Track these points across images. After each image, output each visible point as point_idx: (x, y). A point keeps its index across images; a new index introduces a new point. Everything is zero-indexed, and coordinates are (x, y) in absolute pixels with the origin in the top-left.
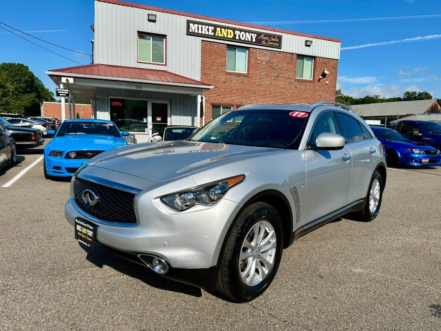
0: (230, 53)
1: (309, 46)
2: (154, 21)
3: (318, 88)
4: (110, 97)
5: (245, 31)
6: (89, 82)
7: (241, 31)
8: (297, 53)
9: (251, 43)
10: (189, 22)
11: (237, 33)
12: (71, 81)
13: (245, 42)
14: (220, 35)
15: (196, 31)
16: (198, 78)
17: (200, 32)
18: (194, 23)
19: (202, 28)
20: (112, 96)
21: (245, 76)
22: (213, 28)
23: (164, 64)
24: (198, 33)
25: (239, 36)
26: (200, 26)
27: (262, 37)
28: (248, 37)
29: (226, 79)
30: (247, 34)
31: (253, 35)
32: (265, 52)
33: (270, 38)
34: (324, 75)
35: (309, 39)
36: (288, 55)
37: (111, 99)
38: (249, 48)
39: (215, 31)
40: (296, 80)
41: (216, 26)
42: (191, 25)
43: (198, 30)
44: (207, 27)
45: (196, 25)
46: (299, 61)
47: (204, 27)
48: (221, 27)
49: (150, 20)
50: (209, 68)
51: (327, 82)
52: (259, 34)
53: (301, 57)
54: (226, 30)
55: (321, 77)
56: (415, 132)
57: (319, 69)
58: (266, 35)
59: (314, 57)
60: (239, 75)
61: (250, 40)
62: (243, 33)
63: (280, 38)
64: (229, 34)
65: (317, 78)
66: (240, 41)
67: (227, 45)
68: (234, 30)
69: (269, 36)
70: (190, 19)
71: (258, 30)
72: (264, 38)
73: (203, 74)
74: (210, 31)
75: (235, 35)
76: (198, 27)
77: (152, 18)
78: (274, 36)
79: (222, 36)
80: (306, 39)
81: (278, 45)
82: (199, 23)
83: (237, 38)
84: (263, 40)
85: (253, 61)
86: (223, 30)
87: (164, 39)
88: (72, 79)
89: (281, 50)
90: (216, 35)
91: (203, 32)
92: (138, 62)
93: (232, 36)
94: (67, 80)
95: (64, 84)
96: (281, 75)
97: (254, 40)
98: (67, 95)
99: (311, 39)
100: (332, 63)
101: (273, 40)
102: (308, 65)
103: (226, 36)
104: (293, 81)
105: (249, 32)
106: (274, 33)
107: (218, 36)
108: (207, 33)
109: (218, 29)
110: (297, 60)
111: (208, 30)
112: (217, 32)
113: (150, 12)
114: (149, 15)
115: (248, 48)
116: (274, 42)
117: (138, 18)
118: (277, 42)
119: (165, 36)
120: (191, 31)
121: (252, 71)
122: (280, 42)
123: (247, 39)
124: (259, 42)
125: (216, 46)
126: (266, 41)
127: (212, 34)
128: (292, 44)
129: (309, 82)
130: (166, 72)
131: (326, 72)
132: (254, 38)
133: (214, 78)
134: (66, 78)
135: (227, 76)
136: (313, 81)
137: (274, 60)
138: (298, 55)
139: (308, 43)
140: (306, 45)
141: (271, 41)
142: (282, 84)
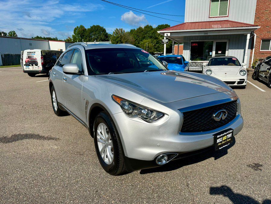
4: (191, 41)
6: (178, 34)
12: (169, 34)
16: (252, 23)
20: (192, 40)
23: (227, 15)
37: (192, 42)
50: (263, 13)
73: (257, 17)
88: (170, 33)
92: (209, 17)
94: (167, 34)
95: (166, 37)
98: (167, 42)
130: (227, 21)
133: (266, 20)
134: (166, 34)
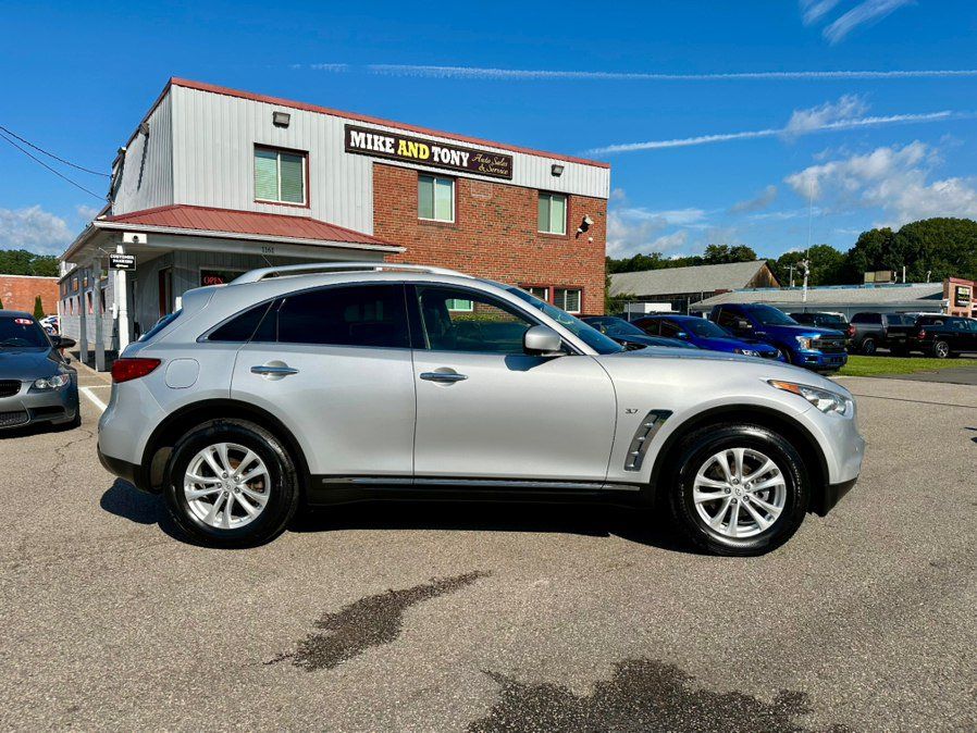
0: (423, 186)
1: (558, 175)
2: (285, 126)
3: (575, 249)
4: (201, 268)
5: (450, 147)
6: (173, 241)
7: (442, 146)
8: (539, 187)
9: (460, 168)
10: (348, 129)
11: (436, 150)
12: (143, 239)
13: (449, 166)
14: (405, 153)
15: (363, 146)
16: (369, 232)
17: (370, 147)
18: (359, 130)
19: (373, 140)
20: (205, 265)
21: (454, 229)
22: (393, 140)
23: (304, 203)
24: (366, 149)
25: (439, 155)
26: (369, 136)
27: (479, 158)
28: (455, 157)
29: (419, 233)
30: (453, 152)
31: (463, 154)
32: (485, 186)
33: (492, 160)
34: (585, 227)
35: (558, 163)
36: (524, 191)
37: (203, 272)
38: (458, 177)
39: (396, 146)
40: (540, 236)
41: (397, 138)
42: (353, 133)
43: (366, 143)
44: (382, 138)
45: (362, 135)
46: (542, 202)
47: (376, 137)
48: (407, 139)
49: (277, 124)
50: (389, 214)
51: (591, 239)
52: (473, 153)
53: (545, 194)
54: (416, 145)
55: (580, 230)
56: (741, 323)
57: (575, 216)
58: (486, 155)
59: (567, 195)
60: (441, 226)
61: (458, 164)
62: (445, 150)
63: (509, 160)
64: (421, 152)
65: (573, 234)
66: (441, 165)
67: (419, 171)
68: (430, 144)
69: (491, 156)
70: (351, 122)
71: (471, 146)
72: (482, 160)
73: (379, 222)
74: (388, 145)
75: (432, 155)
76: (366, 139)
77: (280, 119)
78: (500, 157)
79: (410, 155)
80: (553, 162)
81: (506, 172)
82: (367, 131)
83: (436, 159)
84: (480, 164)
85: (464, 200)
86: (410, 144)
87: (304, 159)
88: (145, 235)
89: (512, 182)
90: (399, 152)
91: (376, 148)
92: (256, 202)
93: (426, 156)
94: (136, 238)
95: (126, 246)
96: (514, 226)
97: (465, 164)
98: (131, 266)
99: (562, 163)
100: (598, 206)
101: (498, 163)
102: (557, 209)
103: (416, 156)
104: (534, 237)
105: (457, 149)
106: (498, 151)
107: (402, 156)
108: (382, 149)
109: (402, 143)
110: (540, 201)
111: (384, 143)
112: (400, 148)
113: (277, 109)
114: (275, 114)
115: (455, 178)
116: (500, 167)
117: (254, 119)
118: (505, 168)
119: (305, 154)
120: (352, 144)
121: (463, 219)
122: (509, 169)
123: (452, 162)
124: (473, 167)
125: (398, 174)
126: (486, 166)
127: (392, 151)
128: (530, 171)
129: (562, 238)
130: (309, 219)
131: (588, 221)
132: (465, 160)
133: (397, 230)
134: (134, 234)
135: (421, 227)
136: (567, 237)
137: (501, 200)
138: (540, 190)
139: (557, 170)
140: (554, 174)
141: (495, 167)
142: (516, 242)
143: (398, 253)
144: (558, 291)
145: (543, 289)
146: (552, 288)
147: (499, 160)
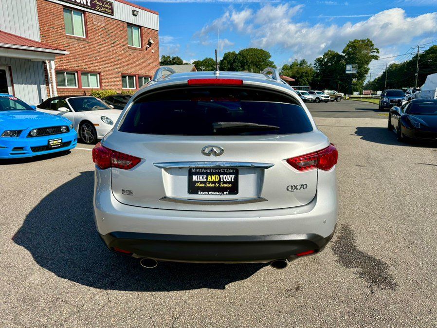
0: (66, 15)
1: (136, 16)
3: (146, 56)
8: (127, 21)
9: (86, 6)
13: (80, 5)
16: (37, 38)
21: (86, 41)
27: (96, 1)
28: (83, 0)
29: (67, 43)
32: (101, 18)
33: (103, 4)
34: (150, 44)
35: (135, 9)
36: (120, 23)
38: (86, 11)
40: (129, 48)
46: (129, 30)
50: (48, 30)
51: (153, 51)
53: (130, 25)
55: (148, 46)
57: (145, 38)
59: (140, 27)
60: (79, 39)
61: (85, 4)
63: (111, 4)
65: (145, 48)
66: (76, 3)
67: (63, 5)
69: (102, 1)
72: (98, 3)
80: (133, 8)
81: (110, 11)
84: (97, 5)
85: (90, 25)
89: (114, 17)
96: (117, 42)
97: (89, 4)
99: (137, 9)
100: (154, 34)
101: (106, 6)
102: (136, 34)
104: (127, 48)
110: (127, 28)
115: (84, 12)
116: (107, 8)
118: (110, 9)
121: (90, 36)
122: (112, 9)
123: (82, 3)
124: (93, 6)
126: (100, 6)
128: (122, 12)
129: (139, 50)
131: (151, 41)
132: (89, 2)
135: (68, 39)
136: (142, 50)
137: (109, 27)
138: (128, 23)
139: (135, 13)
140: (134, 15)
141: (105, 7)
142: (118, 51)
143: (64, 54)
144: (140, 78)
145: (133, 77)
146: (137, 76)
147: (107, 4)
